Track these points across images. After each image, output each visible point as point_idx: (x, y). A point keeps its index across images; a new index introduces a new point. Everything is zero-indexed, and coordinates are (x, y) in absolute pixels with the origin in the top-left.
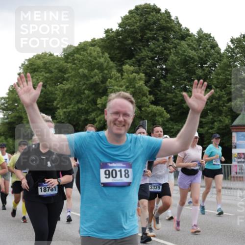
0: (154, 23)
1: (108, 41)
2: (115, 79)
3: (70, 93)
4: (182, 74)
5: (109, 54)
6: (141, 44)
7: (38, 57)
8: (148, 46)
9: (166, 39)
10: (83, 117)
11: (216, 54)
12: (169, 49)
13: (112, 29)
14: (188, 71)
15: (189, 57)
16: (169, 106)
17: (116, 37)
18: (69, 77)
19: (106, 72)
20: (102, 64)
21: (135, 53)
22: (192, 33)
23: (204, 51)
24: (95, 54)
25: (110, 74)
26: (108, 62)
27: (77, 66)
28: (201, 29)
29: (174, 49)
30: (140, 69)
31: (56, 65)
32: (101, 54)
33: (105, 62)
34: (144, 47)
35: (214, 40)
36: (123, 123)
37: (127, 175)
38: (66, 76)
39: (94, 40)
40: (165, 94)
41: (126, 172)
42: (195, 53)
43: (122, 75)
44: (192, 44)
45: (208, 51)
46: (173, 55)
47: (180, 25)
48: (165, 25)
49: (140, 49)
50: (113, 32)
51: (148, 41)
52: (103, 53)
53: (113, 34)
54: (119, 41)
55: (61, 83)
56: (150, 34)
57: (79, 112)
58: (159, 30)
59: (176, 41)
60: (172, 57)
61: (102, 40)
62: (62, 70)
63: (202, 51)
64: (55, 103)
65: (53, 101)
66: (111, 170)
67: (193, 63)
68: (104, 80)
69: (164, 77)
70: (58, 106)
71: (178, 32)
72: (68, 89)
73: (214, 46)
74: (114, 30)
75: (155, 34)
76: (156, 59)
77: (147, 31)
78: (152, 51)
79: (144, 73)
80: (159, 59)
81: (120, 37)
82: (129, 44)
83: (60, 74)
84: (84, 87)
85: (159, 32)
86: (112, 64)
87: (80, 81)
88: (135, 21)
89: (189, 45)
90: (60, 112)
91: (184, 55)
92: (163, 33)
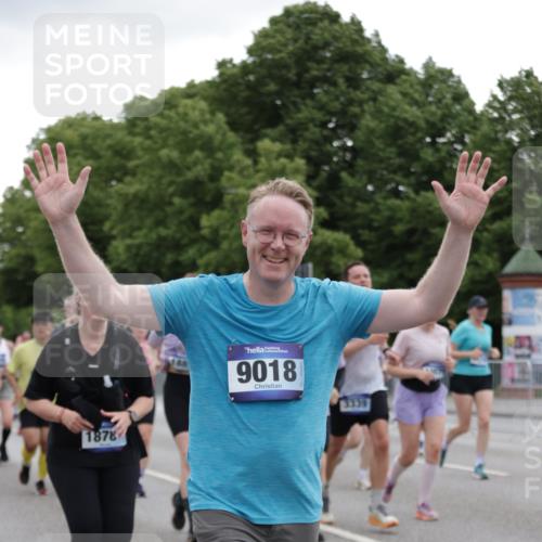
0: (326, 45)
1: (224, 86)
2: (241, 172)
3: (140, 202)
4: (390, 158)
5: (227, 115)
6: (296, 92)
7: (69, 123)
8: (312, 96)
9: (354, 82)
10: (169, 258)
11: (466, 114)
12: (361, 103)
13: (231, 60)
14: (402, 153)
15: (405, 120)
16: (360, 231)
17: (243, 78)
18: (137, 166)
19: (220, 155)
20: (210, 139)
21: (282, 112)
22: (411, 69)
23: (438, 108)
24: (195, 115)
25: (228, 160)
26: (224, 135)
27: (156, 143)
28: (430, 59)
29: (371, 103)
30: (295, 150)
31: (109, 142)
32: (208, 116)
33: (217, 132)
34: (303, 99)
35: (459, 82)
36: (284, 255)
37: (290, 375)
38: (131, 164)
39: (191, 85)
40: (353, 206)
41: (290, 366)
42: (418, 113)
43: (256, 162)
44: (411, 91)
45: (447, 106)
46: (368, 117)
47: (384, 50)
48: (350, 49)
49: (295, 103)
50: (234, 66)
51: (313, 86)
52: (213, 113)
53: (235, 71)
54: (249, 86)
55: (120, 180)
56: (317, 70)
57: (161, 245)
58: (338, 61)
59: (376, 86)
60: (368, 121)
61: (210, 84)
62: (123, 153)
63: (433, 108)
64: (107, 226)
65: (101, 222)
66: (251, 362)
67: (413, 134)
68: (215, 174)
69: (350, 167)
70: (115, 232)
71: (379, 65)
72: (135, 196)
73: (461, 96)
74: (237, 61)
75: (329, 70)
76: (331, 125)
77: (310, 64)
78: (322, 108)
79: (303, 157)
80: (338, 126)
81: (252, 78)
82: (270, 94)
83: (117, 161)
84: (171, 190)
85: (336, 66)
86: (232, 137)
87: (161, 177)
88: (282, 40)
89: (405, 95)
90: (119, 247)
91: (393, 117)
92: (345, 68)
